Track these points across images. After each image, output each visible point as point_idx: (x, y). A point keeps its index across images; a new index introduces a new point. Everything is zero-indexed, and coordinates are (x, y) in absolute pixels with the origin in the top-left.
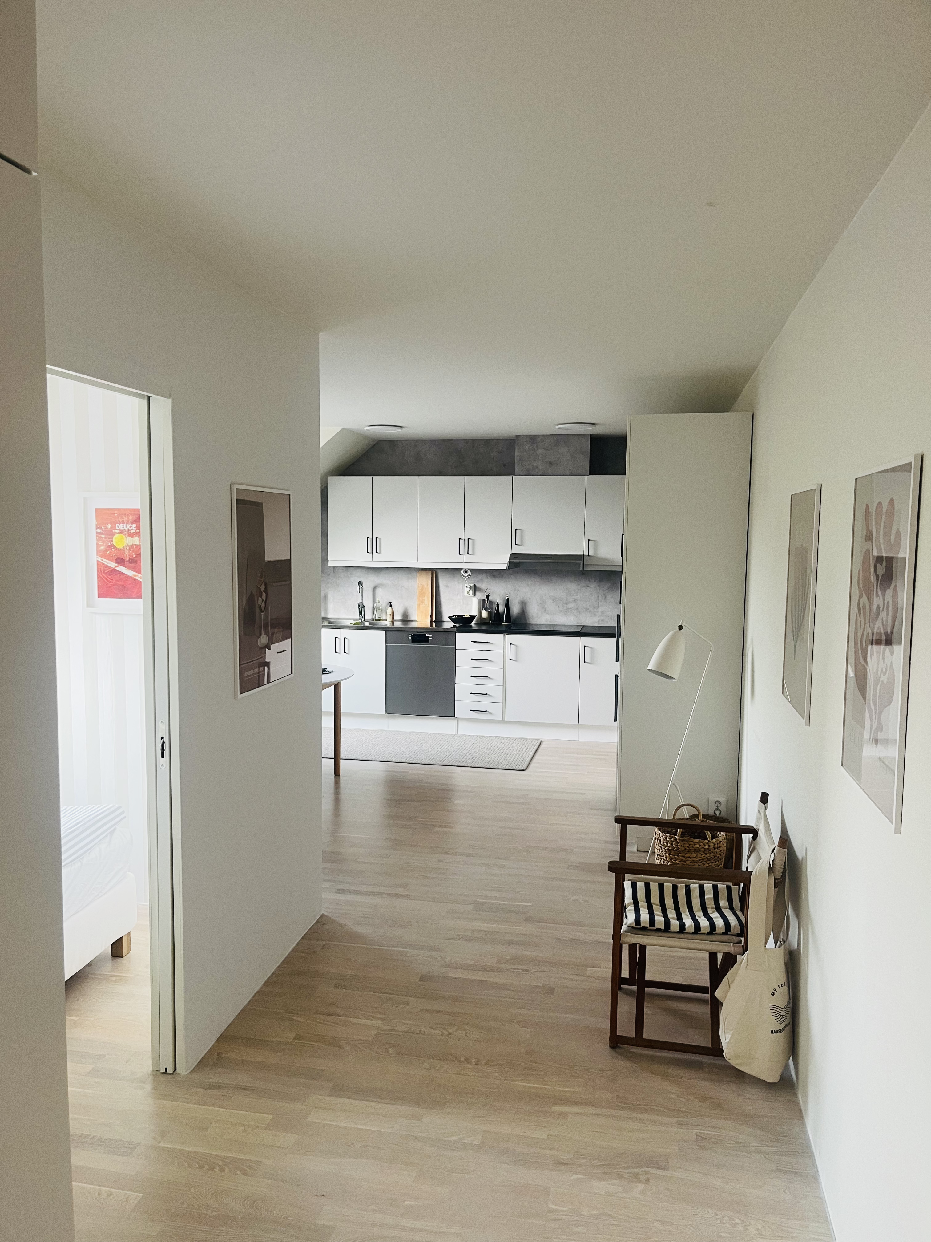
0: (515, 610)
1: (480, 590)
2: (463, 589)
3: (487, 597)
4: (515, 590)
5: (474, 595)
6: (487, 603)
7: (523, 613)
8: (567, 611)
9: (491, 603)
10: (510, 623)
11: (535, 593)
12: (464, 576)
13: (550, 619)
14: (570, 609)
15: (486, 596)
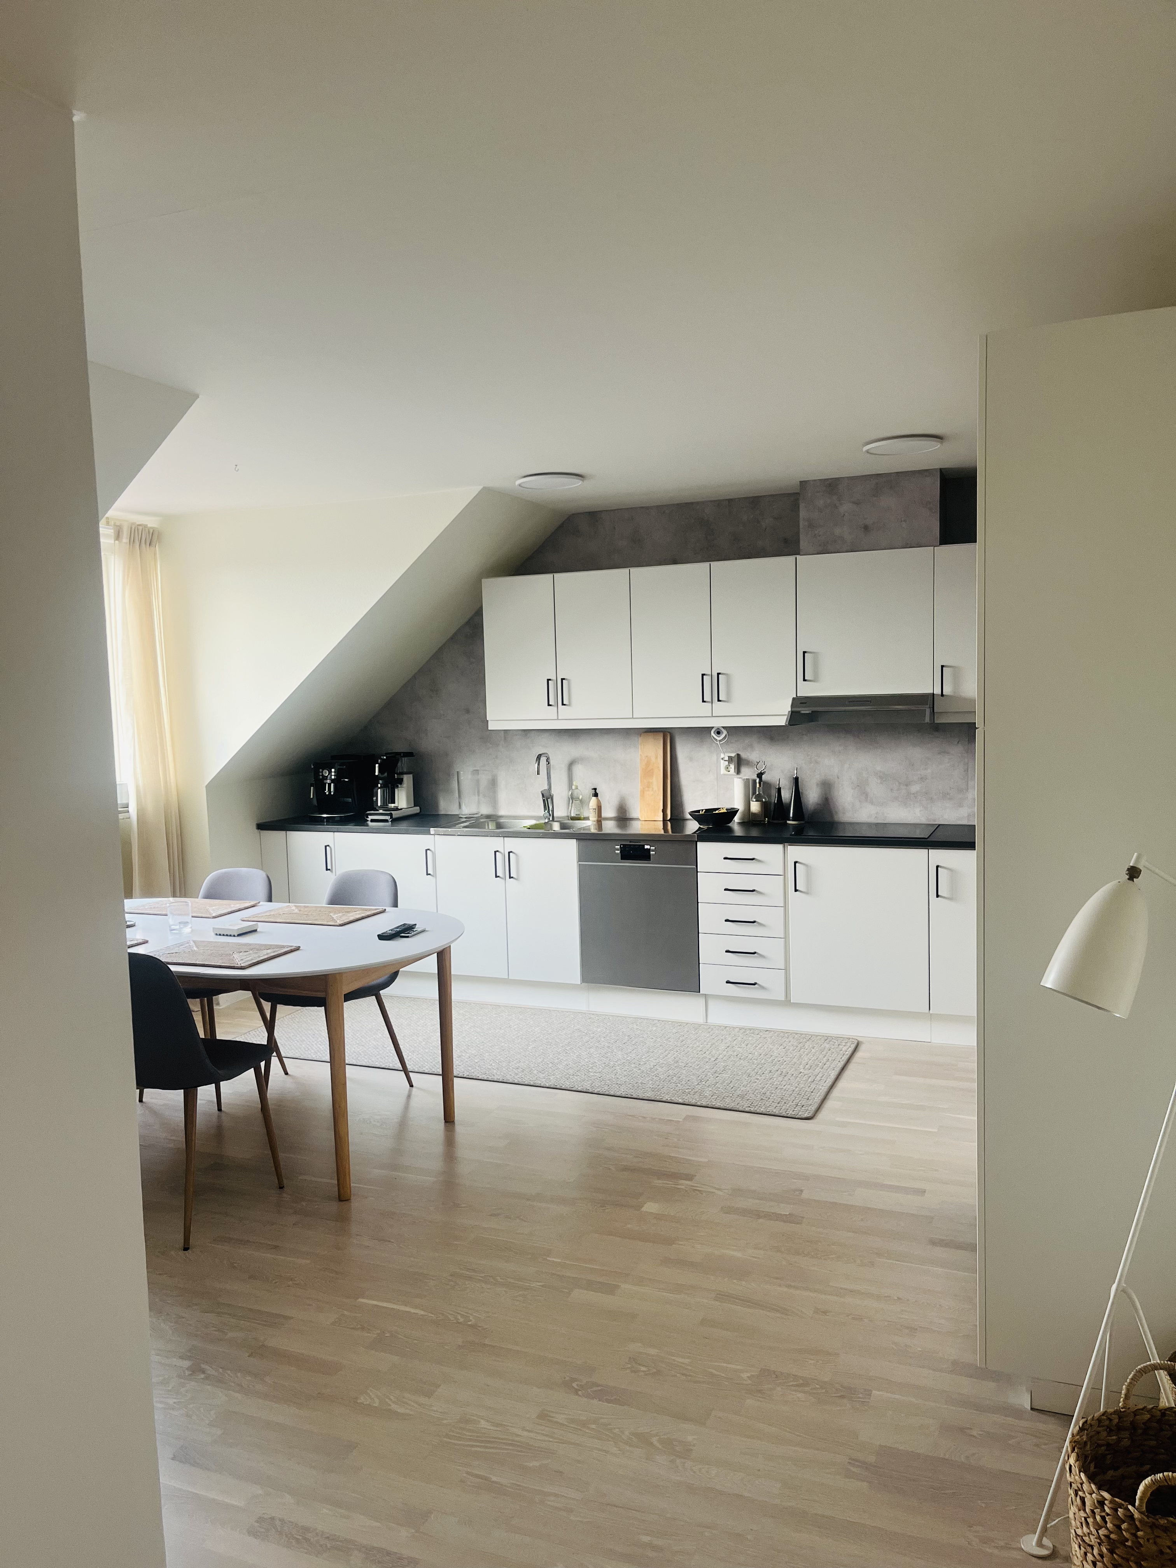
0: (812, 796)
1: (748, 763)
2: (718, 763)
3: (760, 775)
4: (811, 763)
5: (738, 772)
6: (760, 786)
7: (827, 803)
8: (908, 799)
9: (766, 786)
10: (802, 822)
11: (846, 766)
12: (716, 740)
13: (877, 813)
14: (913, 794)
15: (757, 775)
